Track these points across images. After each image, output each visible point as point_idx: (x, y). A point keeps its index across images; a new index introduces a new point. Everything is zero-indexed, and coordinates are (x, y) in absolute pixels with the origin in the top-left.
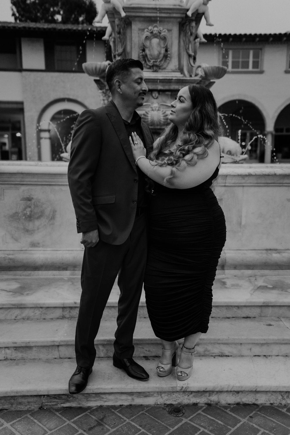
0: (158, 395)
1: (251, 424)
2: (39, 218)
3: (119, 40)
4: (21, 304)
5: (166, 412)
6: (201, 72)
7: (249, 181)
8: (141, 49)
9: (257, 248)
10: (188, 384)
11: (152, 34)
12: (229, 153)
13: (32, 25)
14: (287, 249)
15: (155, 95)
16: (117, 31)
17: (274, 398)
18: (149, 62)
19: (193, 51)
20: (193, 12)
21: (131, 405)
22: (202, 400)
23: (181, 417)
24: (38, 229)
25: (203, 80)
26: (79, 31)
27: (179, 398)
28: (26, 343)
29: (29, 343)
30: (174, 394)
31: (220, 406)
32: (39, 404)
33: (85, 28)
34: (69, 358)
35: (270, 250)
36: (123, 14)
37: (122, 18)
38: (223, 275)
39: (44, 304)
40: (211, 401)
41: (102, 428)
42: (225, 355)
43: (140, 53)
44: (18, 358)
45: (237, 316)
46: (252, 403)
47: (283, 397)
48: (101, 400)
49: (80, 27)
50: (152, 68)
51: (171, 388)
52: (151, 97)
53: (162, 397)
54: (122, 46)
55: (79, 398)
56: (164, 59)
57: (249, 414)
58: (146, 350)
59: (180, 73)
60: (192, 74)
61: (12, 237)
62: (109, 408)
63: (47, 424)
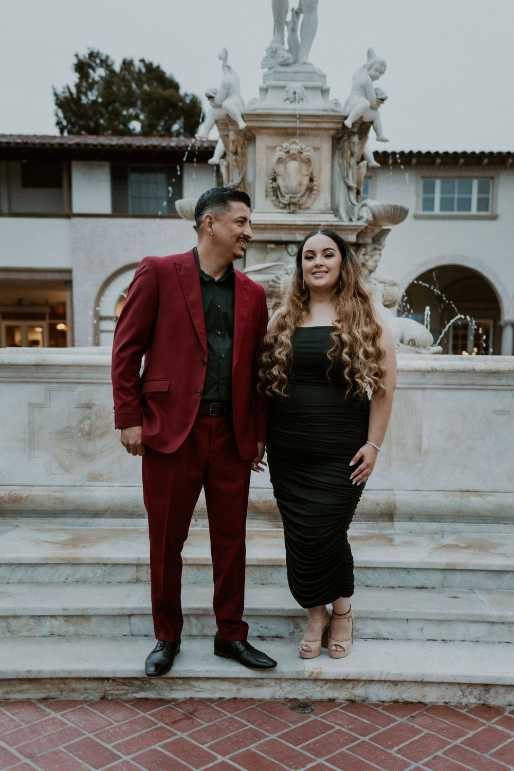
0: (277, 684)
1: (412, 724)
2: (102, 435)
3: (235, 163)
4: (75, 559)
5: (287, 708)
6: (366, 214)
7: (432, 381)
8: (271, 177)
9: (446, 489)
10: (320, 669)
11: (288, 155)
12: (412, 343)
13: (92, 140)
14: (494, 491)
15: (293, 250)
16: (232, 151)
17: (451, 694)
18: (283, 198)
19: (355, 181)
20: (353, 121)
21: (235, 698)
22: (341, 694)
23: (308, 714)
24: (101, 453)
25: (370, 227)
26: (172, 147)
27: (308, 689)
28: (82, 610)
29: (86, 609)
30: (299, 684)
31: (368, 704)
32: (101, 693)
33: (182, 144)
34: (146, 636)
35: (467, 491)
36: (242, 125)
37: (240, 131)
38: (391, 530)
39: (109, 559)
40: (355, 696)
41: (191, 721)
42: (383, 637)
43: (269, 184)
44: (70, 634)
45: (405, 585)
46: (416, 701)
47: (464, 693)
48: (191, 690)
49: (173, 142)
50: (288, 208)
51: (294, 673)
52: (285, 252)
53: (282, 688)
54: (239, 174)
55: (159, 685)
56: (307, 194)
57: (410, 714)
58: (262, 627)
59: (333, 216)
60: (352, 217)
61: (61, 466)
62: (203, 701)
63: (112, 715)
